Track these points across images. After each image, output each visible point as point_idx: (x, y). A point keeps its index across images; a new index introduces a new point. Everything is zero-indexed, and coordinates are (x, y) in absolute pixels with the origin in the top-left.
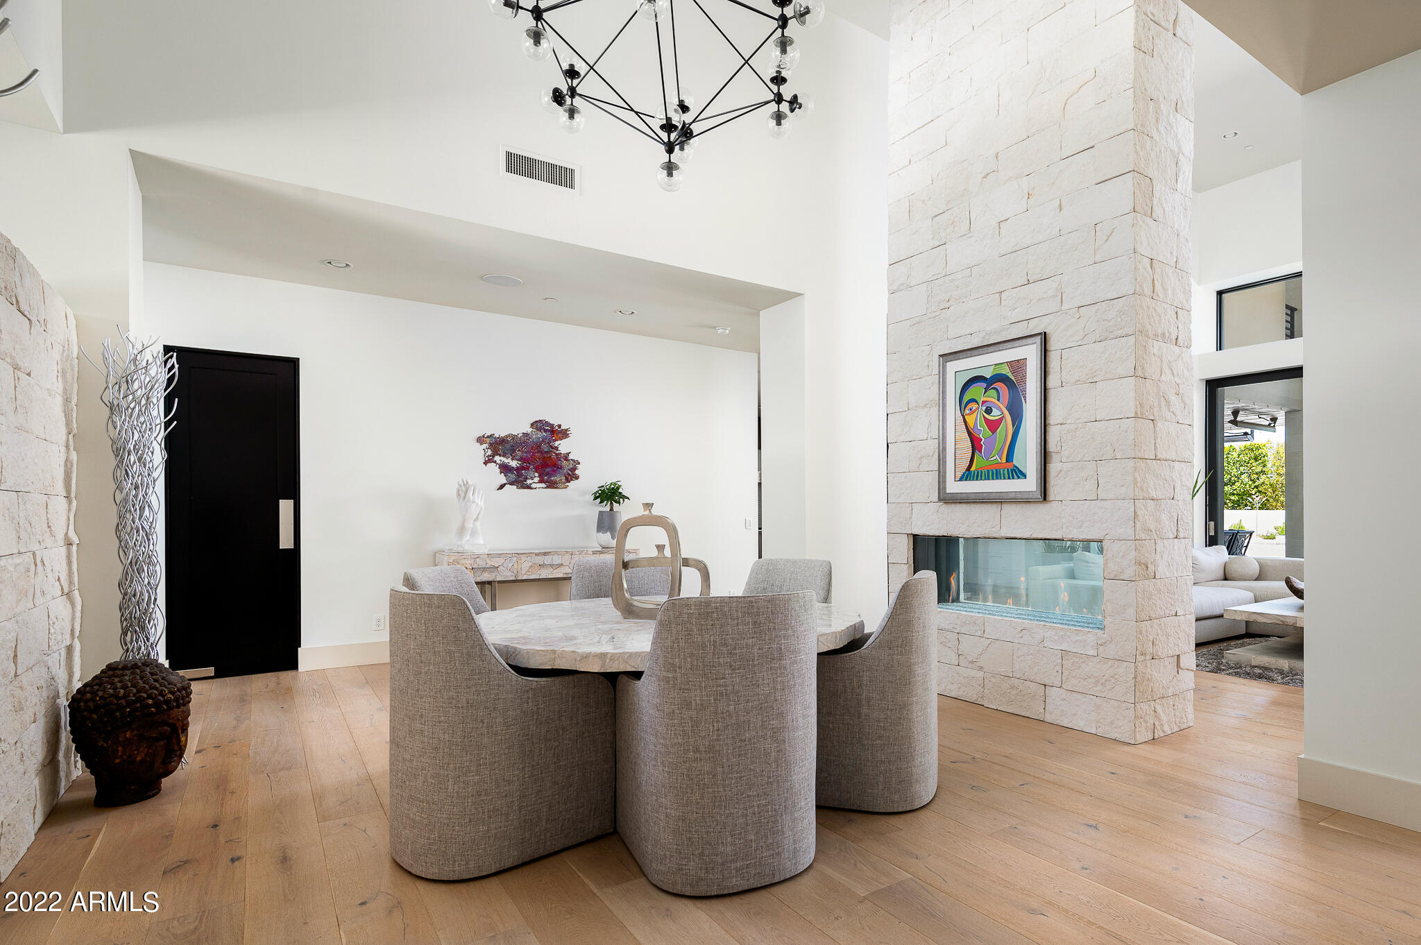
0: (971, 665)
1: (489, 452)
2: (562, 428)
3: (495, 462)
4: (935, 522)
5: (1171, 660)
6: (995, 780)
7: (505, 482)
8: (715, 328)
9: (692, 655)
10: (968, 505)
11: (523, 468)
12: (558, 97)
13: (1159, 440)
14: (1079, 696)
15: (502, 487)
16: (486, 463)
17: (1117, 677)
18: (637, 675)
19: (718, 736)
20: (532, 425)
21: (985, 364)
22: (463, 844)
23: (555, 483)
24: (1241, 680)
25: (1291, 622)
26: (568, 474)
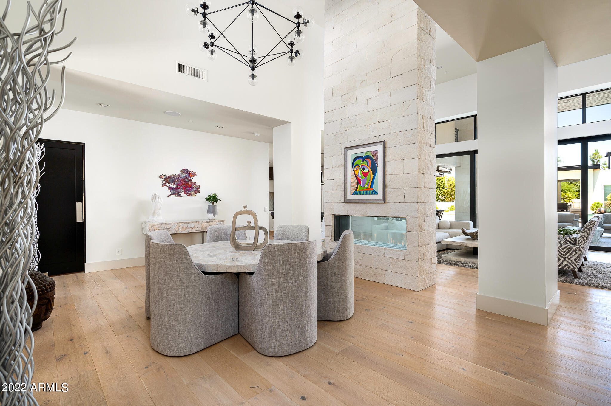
0: (357, 264)
1: (164, 182)
2: (193, 172)
3: (166, 186)
4: (342, 210)
5: (429, 260)
6: (373, 307)
7: (171, 194)
8: (254, 133)
9: (275, 266)
10: (356, 204)
11: (178, 188)
12: (206, 46)
13: (425, 181)
14: (398, 274)
15: (169, 196)
16: (163, 186)
17: (411, 267)
18: (252, 273)
19: (285, 296)
20: (181, 171)
21: (363, 151)
22: (185, 342)
23: (191, 194)
24: (448, 266)
25: (464, 245)
26: (196, 191)
